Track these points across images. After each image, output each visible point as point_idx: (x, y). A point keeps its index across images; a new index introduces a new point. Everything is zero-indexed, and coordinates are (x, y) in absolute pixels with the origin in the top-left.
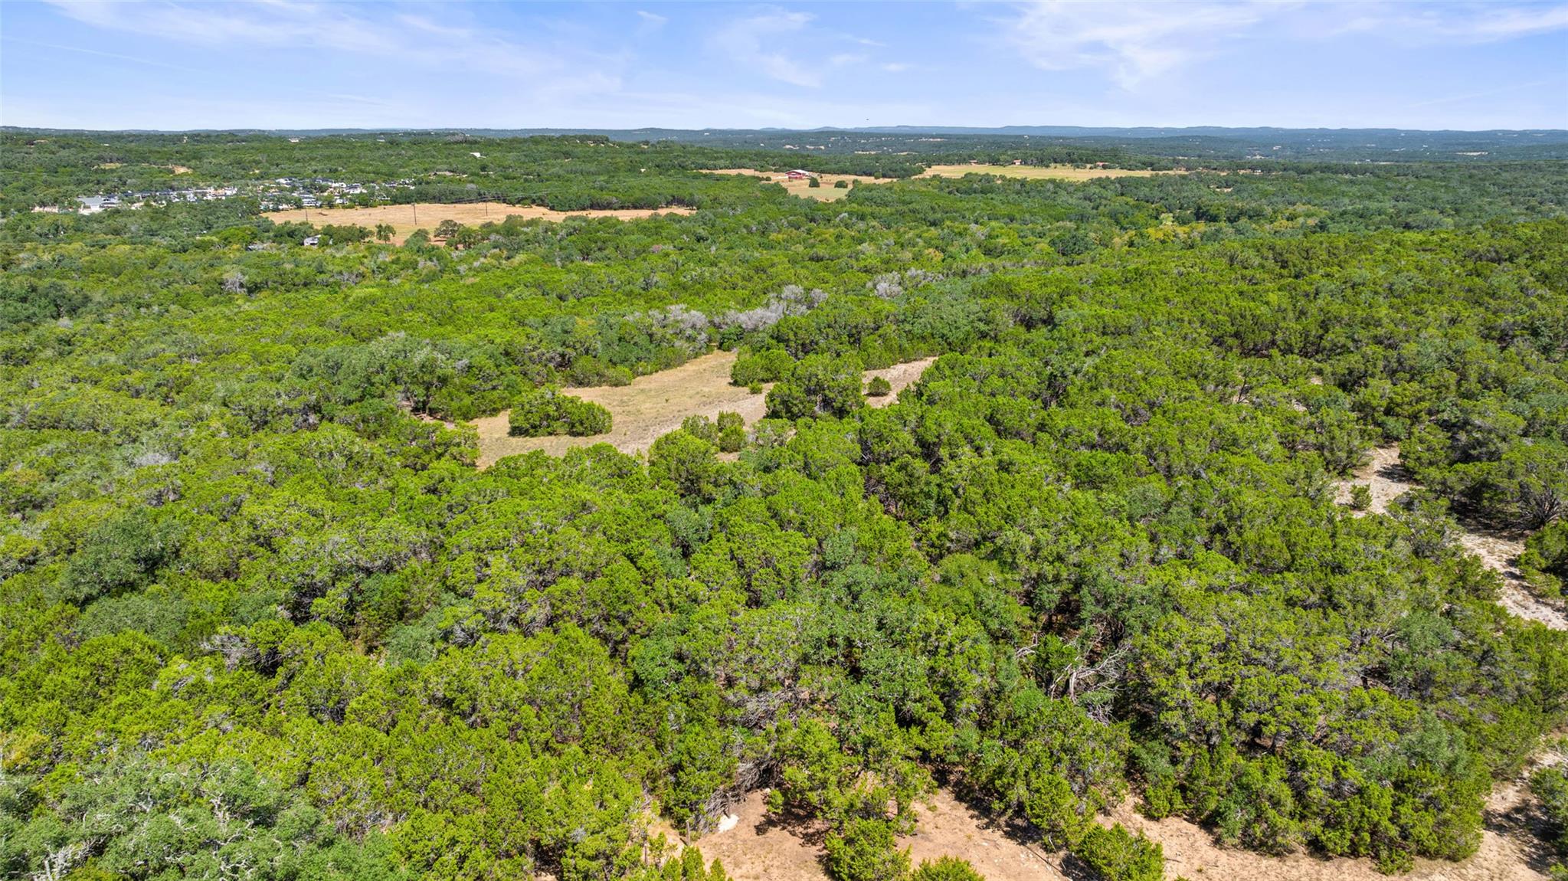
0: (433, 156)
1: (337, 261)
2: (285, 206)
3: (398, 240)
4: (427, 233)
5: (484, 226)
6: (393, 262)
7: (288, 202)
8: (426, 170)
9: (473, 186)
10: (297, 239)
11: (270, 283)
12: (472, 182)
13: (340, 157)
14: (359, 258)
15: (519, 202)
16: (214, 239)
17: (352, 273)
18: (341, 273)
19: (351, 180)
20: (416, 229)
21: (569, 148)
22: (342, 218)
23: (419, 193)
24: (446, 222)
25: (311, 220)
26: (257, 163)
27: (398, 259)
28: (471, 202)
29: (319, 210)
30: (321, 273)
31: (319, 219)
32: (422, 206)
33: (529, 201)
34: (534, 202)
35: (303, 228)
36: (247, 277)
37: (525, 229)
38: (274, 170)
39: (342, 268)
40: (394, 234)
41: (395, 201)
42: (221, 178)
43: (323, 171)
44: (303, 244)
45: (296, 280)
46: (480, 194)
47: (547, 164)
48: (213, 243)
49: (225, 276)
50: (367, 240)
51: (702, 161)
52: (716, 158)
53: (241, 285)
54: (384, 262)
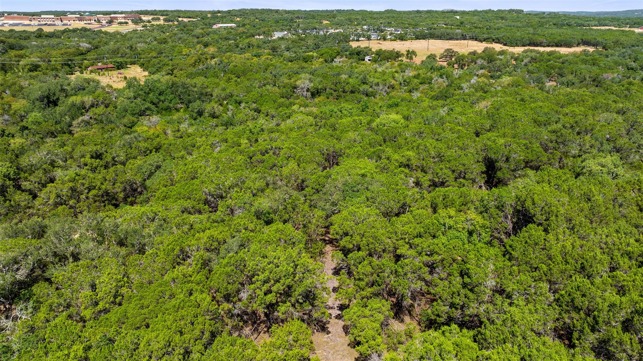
0: (437, 18)
1: (377, 75)
2: (362, 39)
3: (417, 60)
4: (436, 56)
5: (470, 53)
6: (415, 77)
7: (364, 37)
8: (433, 24)
9: (460, 31)
10: (361, 56)
11: (328, 89)
12: (459, 29)
13: (394, 17)
14: (393, 73)
15: (484, 41)
16: (315, 54)
17: (385, 85)
18: (378, 84)
19: (397, 27)
20: (429, 54)
21: (503, 15)
22: (388, 46)
23: (430, 34)
24: (448, 50)
25: (371, 46)
26: (357, 19)
27: (419, 75)
28: (457, 39)
29: (379, 41)
30: (364, 83)
31: (375, 45)
32: (431, 41)
33: (491, 40)
34: (493, 40)
35: (365, 50)
36: (312, 85)
37: (500, 57)
38: (363, 22)
39: (379, 80)
40: (416, 56)
41: (417, 38)
42: (339, 25)
43: (385, 23)
44: (364, 60)
45: (346, 88)
46: (463, 35)
47: (494, 22)
48: (313, 57)
49: (299, 83)
50: (400, 59)
51: (580, 22)
52: (587, 21)
53: (308, 90)
54: (409, 78)
